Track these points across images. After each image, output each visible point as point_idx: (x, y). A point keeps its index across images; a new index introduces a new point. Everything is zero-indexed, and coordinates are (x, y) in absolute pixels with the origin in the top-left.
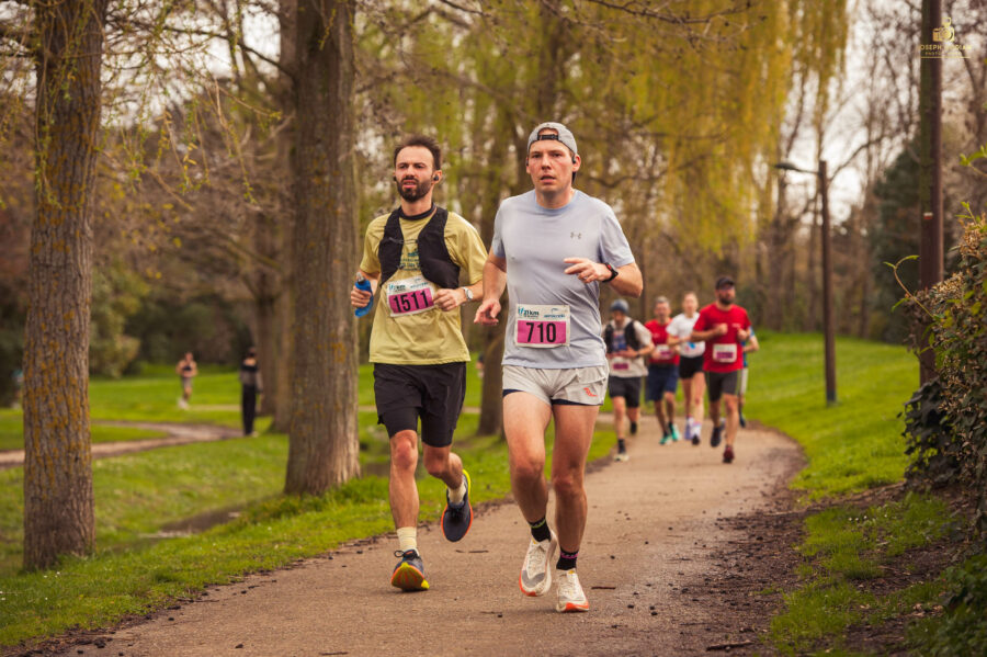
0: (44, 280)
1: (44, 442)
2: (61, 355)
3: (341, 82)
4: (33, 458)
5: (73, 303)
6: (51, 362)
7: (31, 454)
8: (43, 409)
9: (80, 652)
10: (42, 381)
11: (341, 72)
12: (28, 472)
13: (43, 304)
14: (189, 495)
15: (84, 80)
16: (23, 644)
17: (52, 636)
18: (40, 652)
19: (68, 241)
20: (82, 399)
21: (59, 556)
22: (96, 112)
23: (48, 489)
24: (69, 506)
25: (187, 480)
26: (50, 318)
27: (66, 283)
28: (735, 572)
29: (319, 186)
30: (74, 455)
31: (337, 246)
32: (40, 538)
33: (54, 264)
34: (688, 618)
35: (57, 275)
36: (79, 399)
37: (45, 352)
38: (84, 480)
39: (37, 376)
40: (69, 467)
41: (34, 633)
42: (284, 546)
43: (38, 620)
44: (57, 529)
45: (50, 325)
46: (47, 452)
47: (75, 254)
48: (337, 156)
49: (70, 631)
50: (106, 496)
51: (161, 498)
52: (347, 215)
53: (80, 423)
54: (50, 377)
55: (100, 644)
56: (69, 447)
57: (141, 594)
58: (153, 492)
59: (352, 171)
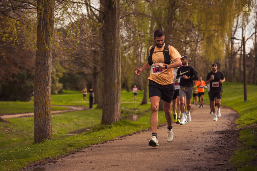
0: (39, 68)
1: (39, 110)
2: (44, 87)
3: (116, 16)
5: (47, 74)
6: (41, 89)
7: (36, 113)
8: (39, 101)
9: (49, 164)
10: (39, 94)
11: (117, 13)
12: (35, 118)
13: (39, 74)
14: (76, 124)
16: (34, 162)
17: (42, 160)
18: (39, 164)
19: (45, 57)
20: (49, 98)
21: (43, 140)
22: (53, 24)
23: (40, 122)
24: (45, 127)
25: (76, 120)
26: (41, 77)
27: (45, 68)
28: (221, 145)
29: (111, 43)
30: (46, 113)
31: (115, 59)
32: (38, 135)
33: (42, 63)
34: (209, 157)
35: (43, 66)
36: (48, 99)
37: (39, 86)
38: (50, 120)
39: (37, 92)
40: (46, 116)
41: (38, 159)
42: (102, 138)
43: (38, 156)
44: (43, 132)
45: (41, 79)
46: (40, 112)
47: (47, 61)
48: (115, 35)
49: (46, 159)
50: (54, 124)
51: (69, 125)
52: (118, 51)
53: (49, 105)
54: (41, 93)
55: (55, 162)
56: (46, 111)
57: (64, 149)
58: (67, 123)
59: (119, 39)
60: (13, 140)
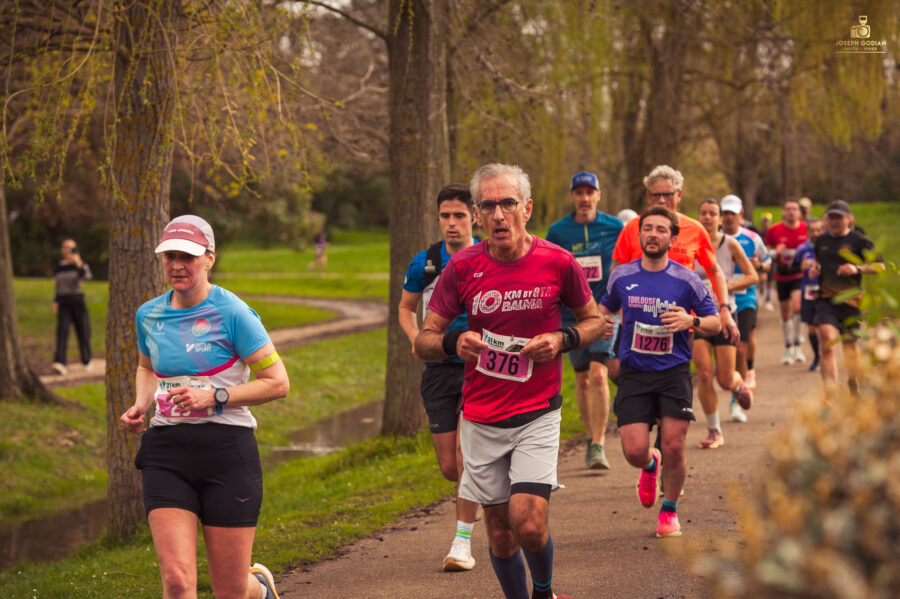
0: (123, 264)
3: (431, 44)
4: (115, 432)
5: (150, 285)
6: (130, 340)
7: (113, 428)
8: (123, 385)
10: (122, 359)
11: (431, 34)
12: (111, 445)
13: (122, 287)
15: (158, 73)
19: (145, 226)
21: (139, 525)
22: (170, 103)
23: (129, 461)
26: (129, 299)
27: (143, 267)
29: (411, 144)
31: (428, 200)
32: (122, 507)
33: (132, 248)
35: (135, 259)
37: (124, 332)
39: (118, 354)
45: (129, 306)
47: (151, 239)
48: (427, 115)
52: (437, 170)
54: (129, 355)
59: (442, 128)
60: (83, 482)
